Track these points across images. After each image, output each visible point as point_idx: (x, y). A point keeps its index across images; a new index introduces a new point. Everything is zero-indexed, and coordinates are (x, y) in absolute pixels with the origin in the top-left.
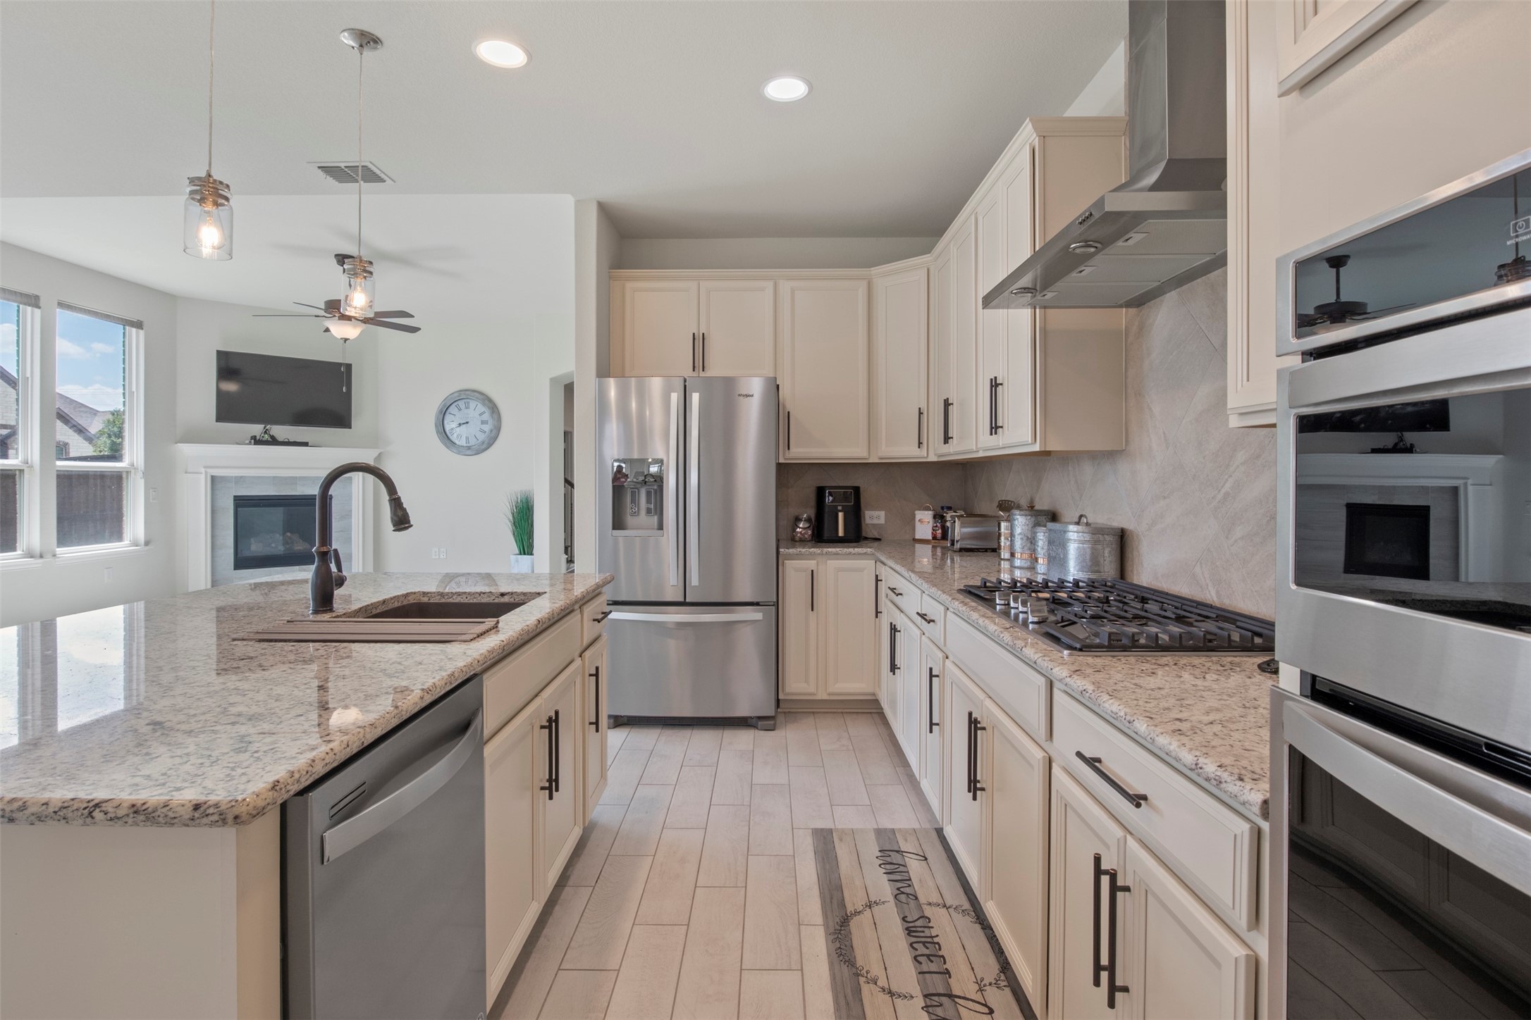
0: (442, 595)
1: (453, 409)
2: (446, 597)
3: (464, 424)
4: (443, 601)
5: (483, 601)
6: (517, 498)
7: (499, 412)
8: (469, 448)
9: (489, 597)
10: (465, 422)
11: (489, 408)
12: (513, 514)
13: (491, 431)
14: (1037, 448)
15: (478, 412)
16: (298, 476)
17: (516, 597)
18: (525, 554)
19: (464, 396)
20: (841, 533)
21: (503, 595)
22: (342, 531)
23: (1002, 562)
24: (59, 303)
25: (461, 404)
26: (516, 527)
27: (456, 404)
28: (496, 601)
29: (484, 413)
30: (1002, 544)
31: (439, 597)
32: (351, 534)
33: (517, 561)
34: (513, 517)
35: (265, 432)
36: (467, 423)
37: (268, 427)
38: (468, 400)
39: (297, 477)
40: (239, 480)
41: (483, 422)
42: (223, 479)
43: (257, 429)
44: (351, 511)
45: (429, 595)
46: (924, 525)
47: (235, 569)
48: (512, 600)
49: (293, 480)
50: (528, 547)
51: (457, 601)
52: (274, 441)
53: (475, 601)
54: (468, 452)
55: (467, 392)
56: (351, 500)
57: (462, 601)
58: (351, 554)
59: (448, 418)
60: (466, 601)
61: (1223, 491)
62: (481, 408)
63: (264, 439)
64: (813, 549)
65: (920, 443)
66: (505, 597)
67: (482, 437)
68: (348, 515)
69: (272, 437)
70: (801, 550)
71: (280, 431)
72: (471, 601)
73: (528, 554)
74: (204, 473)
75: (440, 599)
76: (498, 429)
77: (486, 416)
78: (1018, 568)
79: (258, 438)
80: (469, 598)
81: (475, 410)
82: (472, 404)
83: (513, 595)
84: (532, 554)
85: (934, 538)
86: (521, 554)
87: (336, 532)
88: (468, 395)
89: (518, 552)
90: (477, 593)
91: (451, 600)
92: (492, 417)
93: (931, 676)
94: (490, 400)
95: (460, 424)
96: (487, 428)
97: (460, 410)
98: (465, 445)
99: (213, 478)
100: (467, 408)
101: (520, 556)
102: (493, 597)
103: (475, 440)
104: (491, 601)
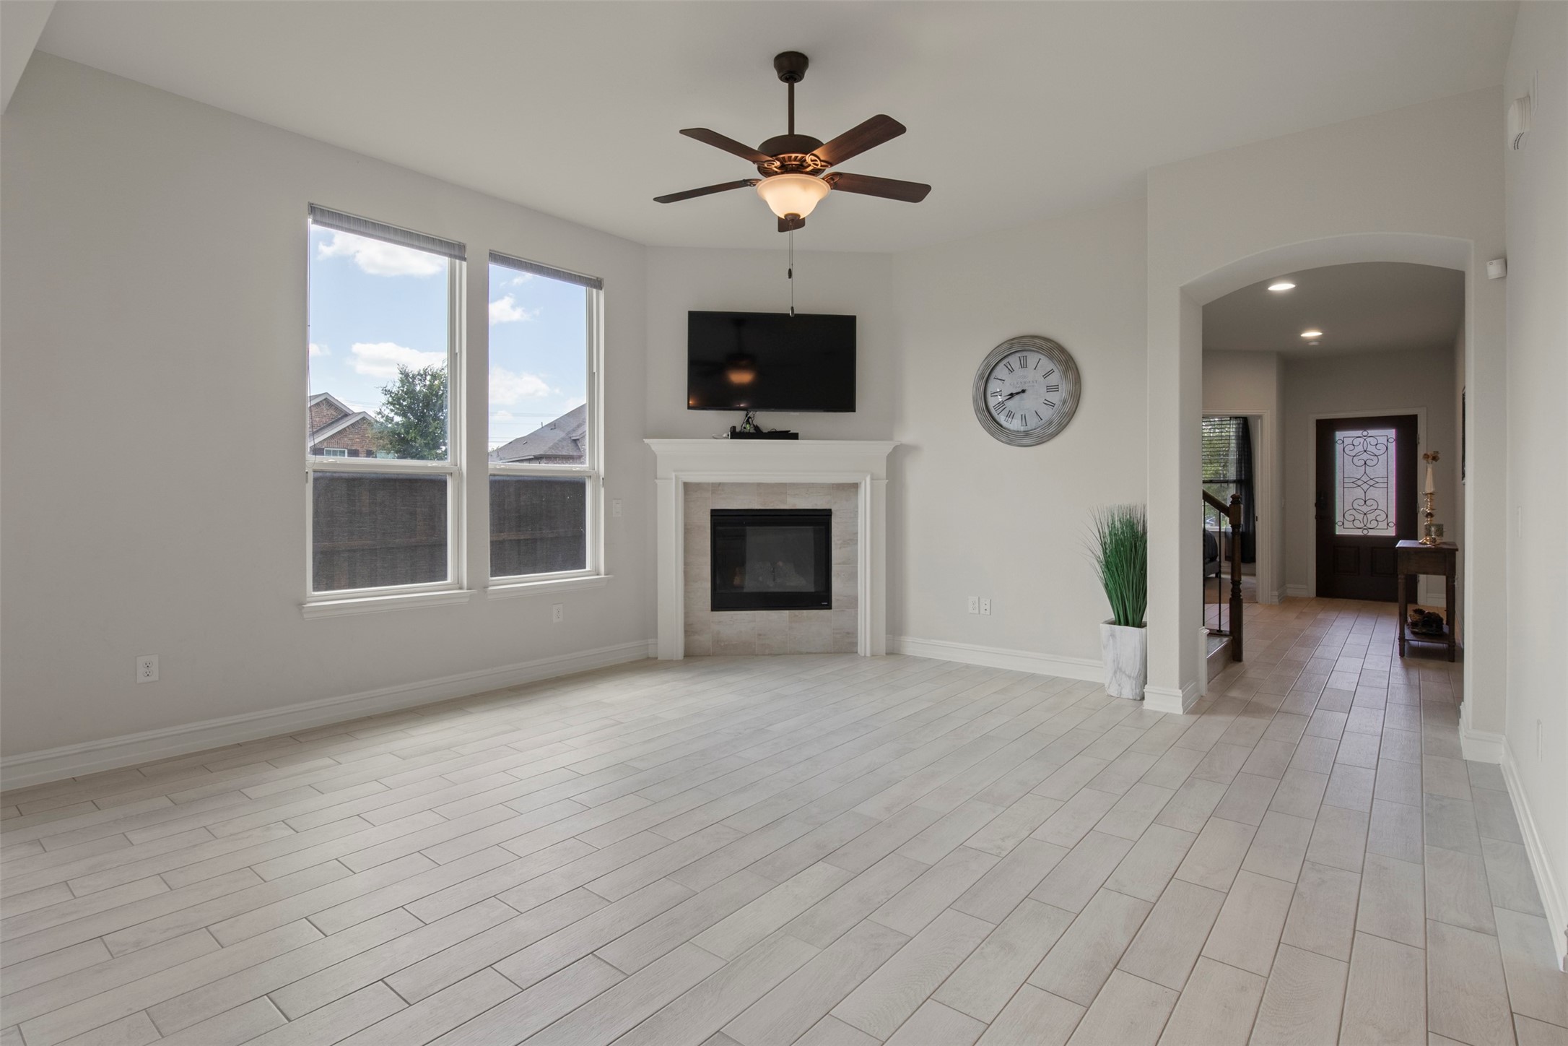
1: (1001, 371)
3: (1018, 393)
6: (1113, 517)
7: (1077, 369)
8: (1026, 434)
10: (1019, 390)
11: (1060, 362)
12: (1104, 544)
13: (1064, 402)
15: (1041, 371)
16: (788, 482)
18: (1127, 624)
19: (1022, 345)
22: (844, 563)
24: (490, 253)
25: (1014, 361)
26: (1112, 575)
27: (1005, 362)
29: (1052, 371)
32: (857, 567)
33: (1113, 635)
34: (1105, 553)
35: (748, 420)
36: (1023, 391)
37: (751, 414)
38: (1025, 354)
39: (786, 484)
40: (717, 488)
41: (1050, 389)
42: (699, 486)
43: (736, 418)
44: (857, 533)
47: (712, 610)
49: (782, 488)
50: (1134, 611)
52: (758, 434)
54: (1026, 441)
55: (1025, 340)
56: (857, 517)
58: (857, 597)
59: (994, 386)
62: (1046, 364)
63: (747, 430)
67: (1047, 413)
68: (852, 540)
69: (756, 428)
71: (768, 420)
73: (1133, 626)
74: (674, 478)
76: (1076, 397)
77: (1055, 378)
79: (738, 430)
81: (1038, 369)
82: (1032, 358)
84: (1141, 625)
86: (1120, 624)
87: (837, 564)
88: (1025, 344)
89: (1112, 616)
92: (1066, 378)
94: (1062, 350)
95: (1012, 395)
96: (1055, 397)
97: (1011, 371)
98: (1022, 429)
99: (687, 486)
100: (1024, 366)
101: (1117, 627)
103: (1037, 419)
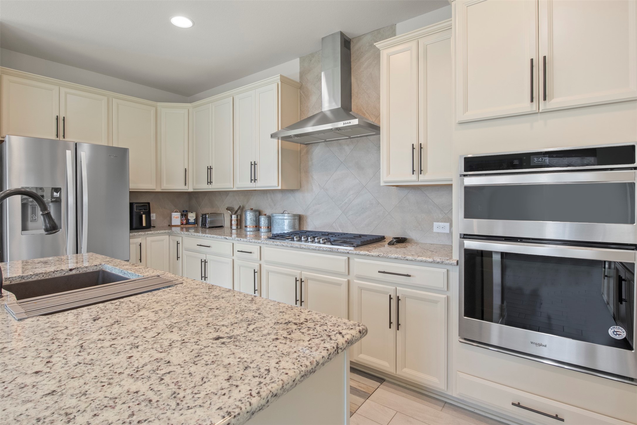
0: (22, 277)
2: (26, 278)
4: (23, 281)
5: (56, 276)
9: (61, 273)
14: (280, 188)
17: (80, 270)
20: (144, 225)
21: (71, 270)
23: (233, 230)
28: (67, 274)
30: (233, 223)
31: (20, 279)
45: (10, 279)
46: (176, 218)
48: (78, 272)
51: (35, 279)
53: (50, 277)
57: (39, 279)
60: (43, 278)
61: (344, 202)
64: (140, 233)
65: (185, 184)
66: (73, 271)
70: (134, 233)
72: (47, 278)
75: (21, 280)
78: (249, 231)
80: (45, 276)
83: (79, 269)
85: (182, 224)
90: (52, 272)
91: (30, 280)
93: (255, 272)
102: (64, 272)
104: (63, 275)
